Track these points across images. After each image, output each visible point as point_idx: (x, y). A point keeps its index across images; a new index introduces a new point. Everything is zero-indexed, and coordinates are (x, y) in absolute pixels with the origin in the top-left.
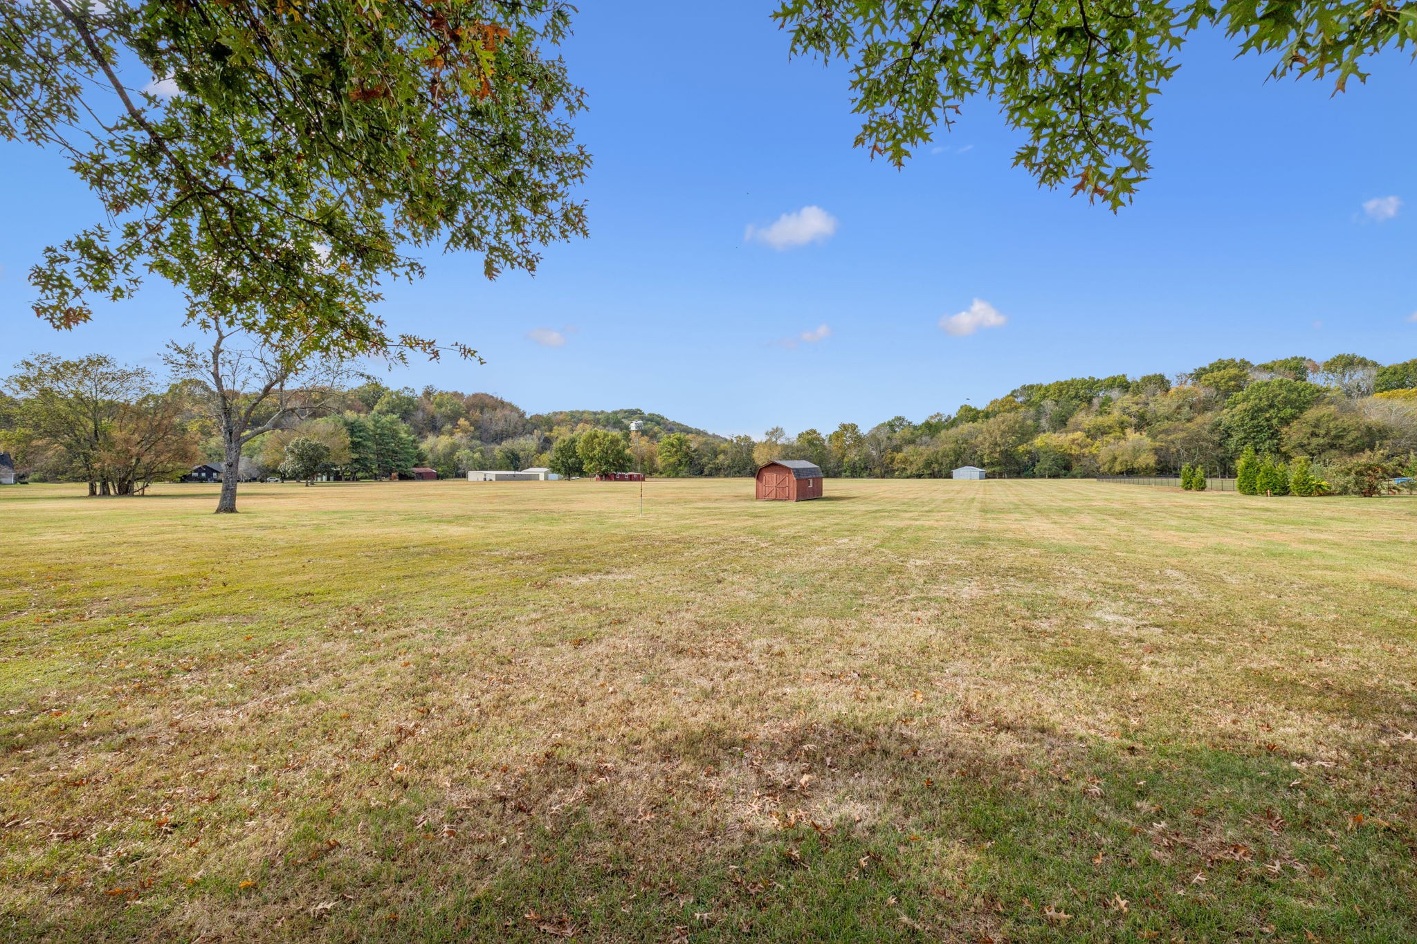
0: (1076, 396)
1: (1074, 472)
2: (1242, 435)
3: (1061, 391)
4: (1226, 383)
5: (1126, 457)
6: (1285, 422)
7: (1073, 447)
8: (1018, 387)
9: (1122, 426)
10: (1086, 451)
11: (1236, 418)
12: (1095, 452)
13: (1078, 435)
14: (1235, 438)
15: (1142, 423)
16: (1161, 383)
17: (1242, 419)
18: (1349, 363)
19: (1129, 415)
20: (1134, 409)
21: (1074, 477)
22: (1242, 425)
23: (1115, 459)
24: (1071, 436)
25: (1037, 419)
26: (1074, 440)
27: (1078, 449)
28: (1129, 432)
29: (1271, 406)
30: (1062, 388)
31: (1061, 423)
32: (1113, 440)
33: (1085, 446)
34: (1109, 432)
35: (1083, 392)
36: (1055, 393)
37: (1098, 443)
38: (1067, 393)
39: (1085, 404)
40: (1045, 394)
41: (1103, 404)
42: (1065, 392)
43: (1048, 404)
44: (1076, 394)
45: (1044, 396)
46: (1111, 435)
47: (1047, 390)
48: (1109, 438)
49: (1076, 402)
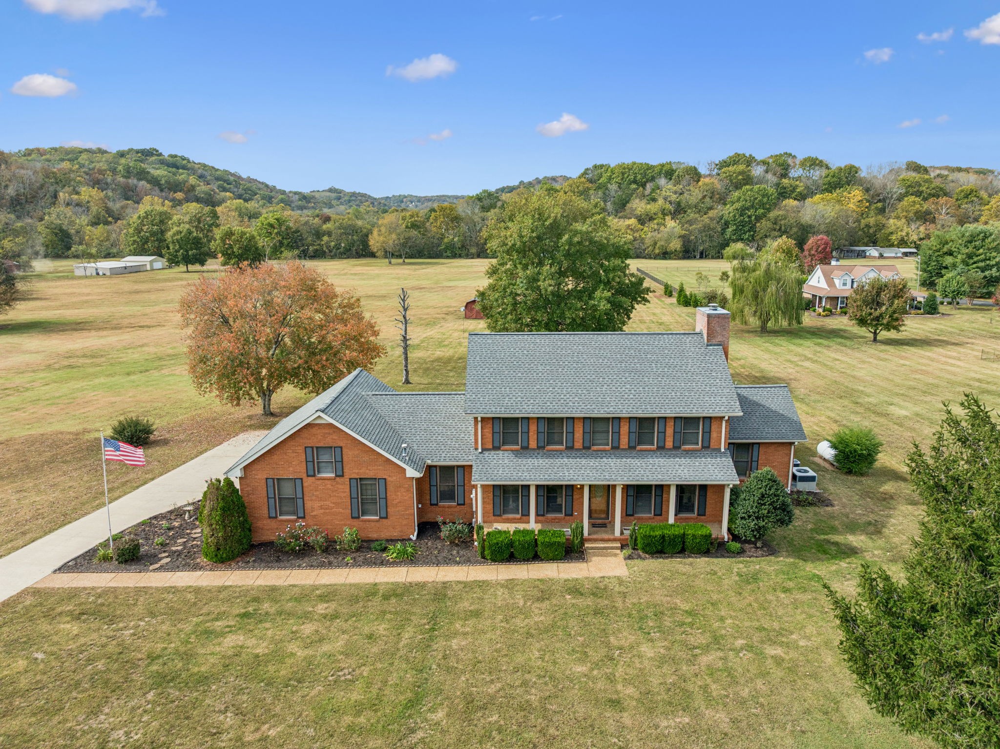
0: (635, 182)
2: (735, 227)
3: (623, 174)
4: (737, 177)
5: (662, 243)
6: (758, 219)
7: (628, 231)
8: (590, 166)
9: (664, 213)
10: (637, 236)
11: (731, 215)
12: (643, 236)
13: (632, 221)
14: (730, 230)
15: (678, 210)
16: (694, 174)
17: (734, 216)
18: (814, 163)
19: (669, 203)
20: (674, 197)
22: (735, 221)
23: (655, 243)
24: (628, 222)
26: (629, 226)
27: (631, 233)
28: (668, 218)
29: (752, 206)
30: (625, 170)
31: (621, 206)
32: (656, 227)
33: (637, 231)
34: (654, 219)
35: (639, 177)
36: (619, 176)
37: (646, 229)
38: (628, 177)
39: (641, 189)
40: (611, 176)
41: (653, 190)
42: (626, 175)
43: (613, 187)
44: (634, 179)
45: (610, 179)
46: (655, 221)
47: (613, 172)
48: (653, 225)
49: (634, 186)
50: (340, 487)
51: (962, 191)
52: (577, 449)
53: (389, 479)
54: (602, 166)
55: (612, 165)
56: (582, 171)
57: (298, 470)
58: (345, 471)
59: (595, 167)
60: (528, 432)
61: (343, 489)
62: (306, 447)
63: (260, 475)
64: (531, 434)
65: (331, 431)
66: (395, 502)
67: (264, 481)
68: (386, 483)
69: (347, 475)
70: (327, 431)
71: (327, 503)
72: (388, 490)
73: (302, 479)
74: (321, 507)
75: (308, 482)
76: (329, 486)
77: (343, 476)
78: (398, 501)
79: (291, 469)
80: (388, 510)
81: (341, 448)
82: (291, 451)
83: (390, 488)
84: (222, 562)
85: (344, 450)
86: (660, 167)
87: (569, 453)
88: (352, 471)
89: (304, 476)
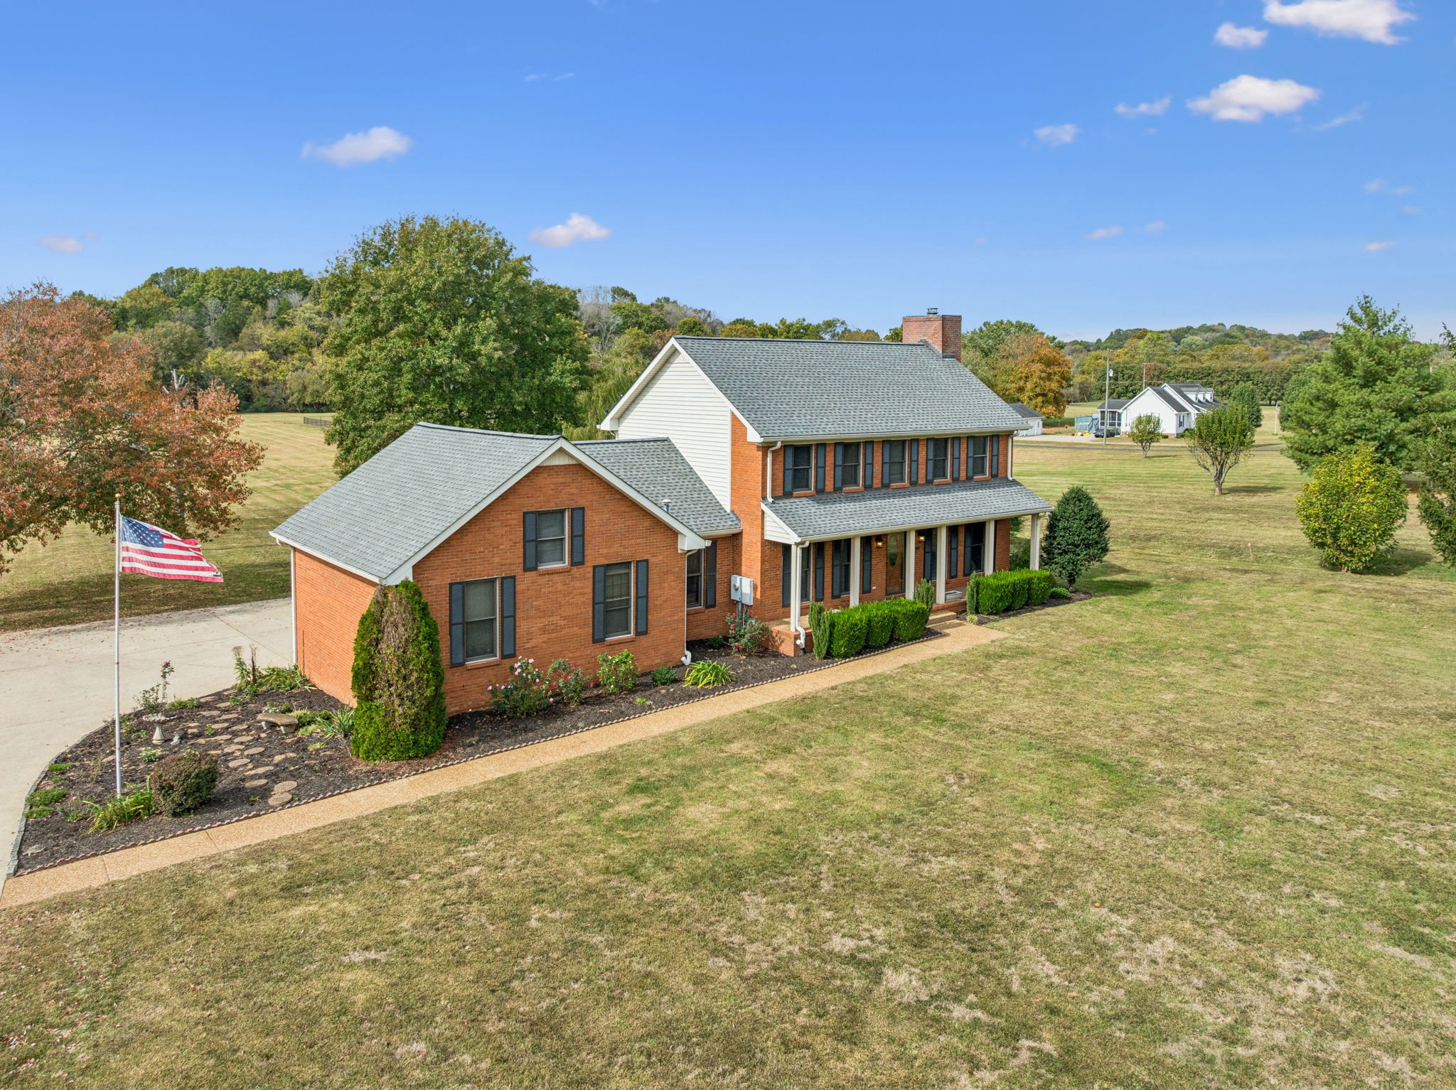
0: (246, 296)
1: (257, 404)
3: (225, 284)
5: (315, 387)
7: (255, 370)
8: (161, 269)
9: (309, 344)
10: (269, 376)
12: (280, 378)
13: (259, 354)
19: (312, 328)
20: (318, 321)
21: (257, 411)
23: (305, 388)
24: (251, 356)
25: (199, 326)
26: (254, 362)
27: (260, 373)
30: (226, 278)
31: (232, 333)
32: (297, 363)
33: (268, 370)
34: (293, 353)
35: (253, 290)
36: (217, 288)
37: (283, 367)
38: (233, 290)
39: (258, 308)
40: (203, 287)
41: (281, 310)
42: (230, 287)
43: (211, 303)
44: (245, 292)
45: (203, 291)
46: (297, 355)
47: (206, 282)
48: (294, 360)
49: (246, 303)
50: (578, 584)
51: (685, 323)
52: (876, 489)
53: (652, 560)
54: (183, 271)
55: (202, 270)
56: (149, 276)
57: (509, 561)
58: (586, 553)
59: (171, 271)
60: (824, 467)
61: (583, 585)
62: (525, 514)
63: (439, 581)
64: (827, 468)
65: (569, 480)
66: (658, 603)
67: (446, 591)
68: (648, 568)
69: (590, 563)
70: (561, 480)
71: (555, 618)
72: (650, 580)
73: (514, 578)
74: (544, 630)
75: (526, 581)
76: (560, 586)
77: (582, 563)
78: (663, 598)
79: (497, 560)
80: (650, 617)
81: (583, 509)
82: (499, 524)
83: (654, 575)
84: (427, 755)
85: (588, 513)
86: (286, 277)
87: (868, 494)
88: (598, 553)
89: (518, 570)
